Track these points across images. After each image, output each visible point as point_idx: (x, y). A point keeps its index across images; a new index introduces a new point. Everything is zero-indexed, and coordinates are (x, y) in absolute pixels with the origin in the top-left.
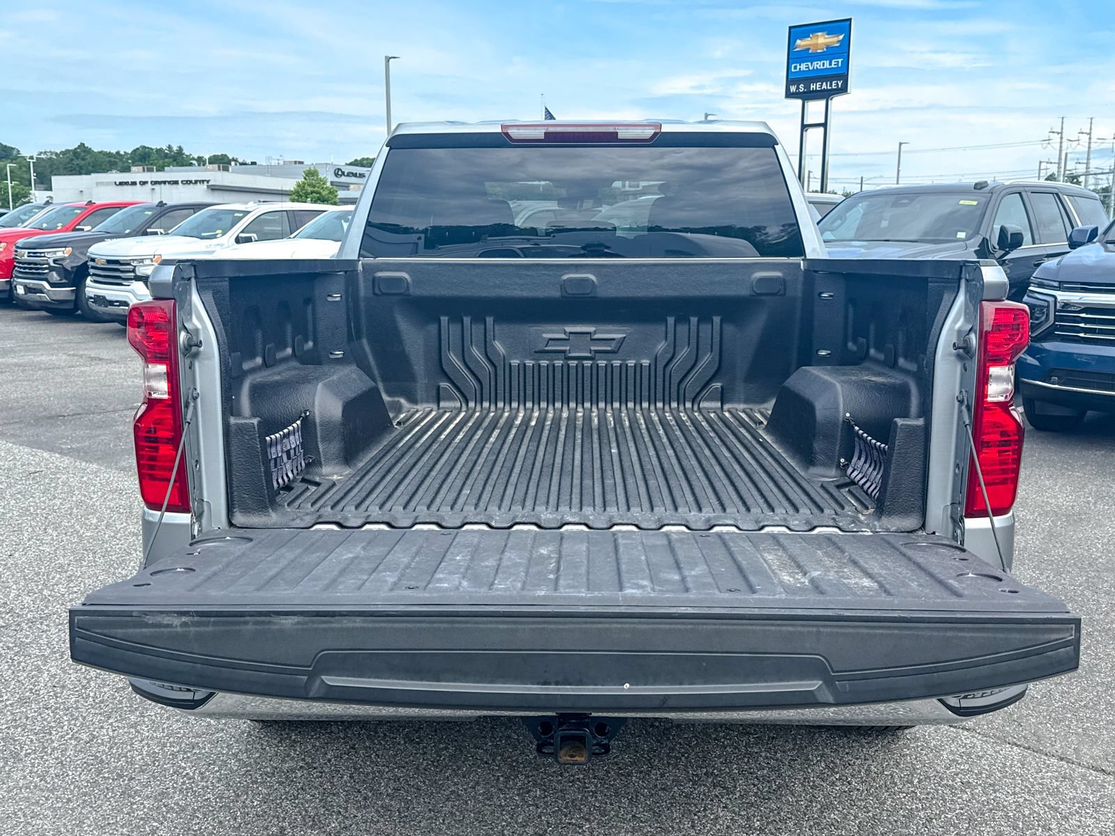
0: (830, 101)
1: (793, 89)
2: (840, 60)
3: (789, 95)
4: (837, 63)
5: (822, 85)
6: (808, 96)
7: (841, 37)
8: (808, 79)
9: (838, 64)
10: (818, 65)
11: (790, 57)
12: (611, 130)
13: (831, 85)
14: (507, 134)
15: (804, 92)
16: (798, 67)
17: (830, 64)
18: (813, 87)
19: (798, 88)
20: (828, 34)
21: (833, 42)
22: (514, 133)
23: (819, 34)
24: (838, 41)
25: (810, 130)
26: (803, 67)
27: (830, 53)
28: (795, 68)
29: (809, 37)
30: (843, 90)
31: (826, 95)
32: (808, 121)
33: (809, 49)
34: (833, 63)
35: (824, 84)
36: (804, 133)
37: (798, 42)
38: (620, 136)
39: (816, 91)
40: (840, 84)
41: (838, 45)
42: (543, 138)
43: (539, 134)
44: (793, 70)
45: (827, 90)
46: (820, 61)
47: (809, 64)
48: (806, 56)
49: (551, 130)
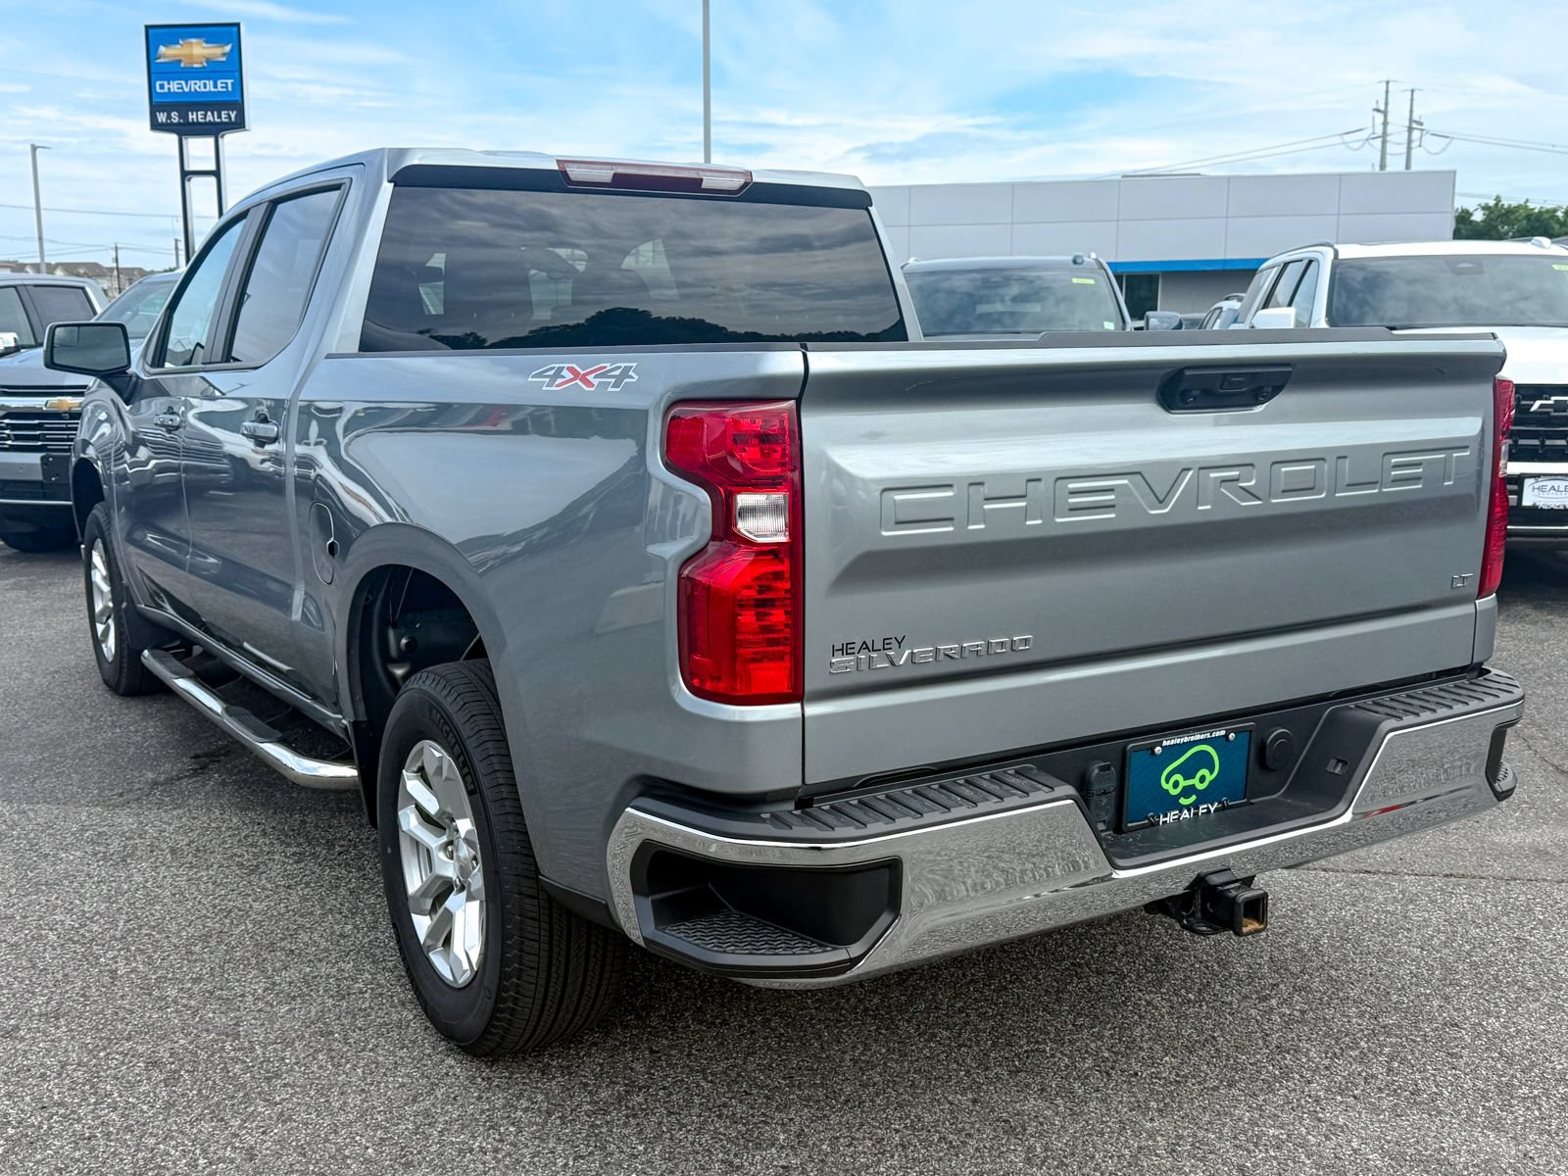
0: (220, 140)
1: (162, 117)
2: (229, 82)
3: (156, 126)
4: (225, 85)
5: (205, 115)
6: (185, 130)
7: (228, 48)
8: (185, 105)
9: (227, 87)
10: (197, 86)
11: (153, 70)
12: (693, 175)
13: (220, 117)
14: (565, 174)
15: (179, 124)
16: (166, 86)
17: (215, 86)
18: (192, 117)
19: (169, 117)
20: (207, 42)
21: (216, 55)
22: (575, 173)
23: (193, 40)
24: (224, 54)
25: (196, 180)
26: (174, 86)
27: (211, 70)
28: (162, 87)
29: (178, 43)
30: (239, 124)
31: (215, 130)
32: (191, 166)
33: (180, 61)
34: (219, 85)
35: (209, 113)
36: (187, 183)
37: (162, 49)
38: (704, 185)
39: (199, 123)
40: (233, 116)
41: (224, 59)
42: (609, 181)
43: (606, 175)
44: (158, 90)
45: (215, 124)
46: (200, 80)
47: (183, 83)
48: (175, 70)
49: (621, 170)
